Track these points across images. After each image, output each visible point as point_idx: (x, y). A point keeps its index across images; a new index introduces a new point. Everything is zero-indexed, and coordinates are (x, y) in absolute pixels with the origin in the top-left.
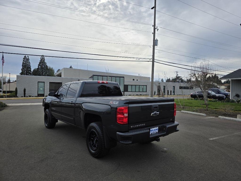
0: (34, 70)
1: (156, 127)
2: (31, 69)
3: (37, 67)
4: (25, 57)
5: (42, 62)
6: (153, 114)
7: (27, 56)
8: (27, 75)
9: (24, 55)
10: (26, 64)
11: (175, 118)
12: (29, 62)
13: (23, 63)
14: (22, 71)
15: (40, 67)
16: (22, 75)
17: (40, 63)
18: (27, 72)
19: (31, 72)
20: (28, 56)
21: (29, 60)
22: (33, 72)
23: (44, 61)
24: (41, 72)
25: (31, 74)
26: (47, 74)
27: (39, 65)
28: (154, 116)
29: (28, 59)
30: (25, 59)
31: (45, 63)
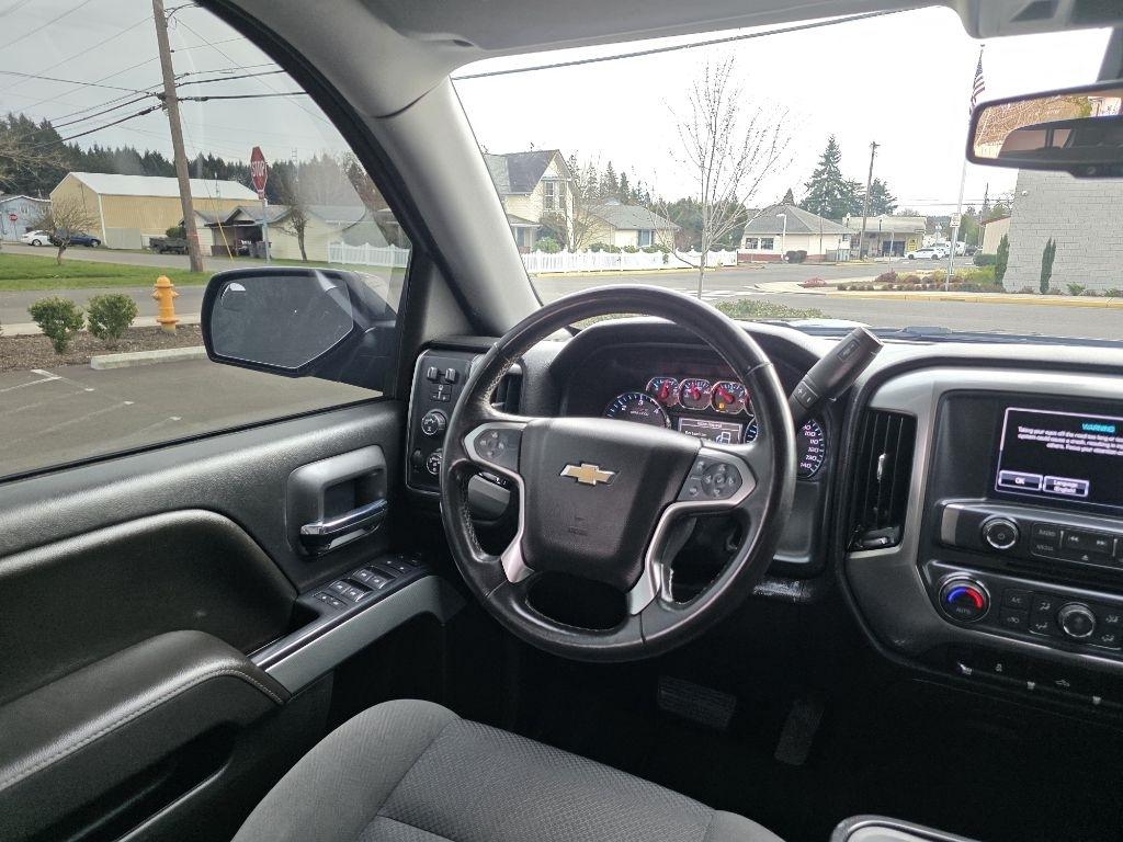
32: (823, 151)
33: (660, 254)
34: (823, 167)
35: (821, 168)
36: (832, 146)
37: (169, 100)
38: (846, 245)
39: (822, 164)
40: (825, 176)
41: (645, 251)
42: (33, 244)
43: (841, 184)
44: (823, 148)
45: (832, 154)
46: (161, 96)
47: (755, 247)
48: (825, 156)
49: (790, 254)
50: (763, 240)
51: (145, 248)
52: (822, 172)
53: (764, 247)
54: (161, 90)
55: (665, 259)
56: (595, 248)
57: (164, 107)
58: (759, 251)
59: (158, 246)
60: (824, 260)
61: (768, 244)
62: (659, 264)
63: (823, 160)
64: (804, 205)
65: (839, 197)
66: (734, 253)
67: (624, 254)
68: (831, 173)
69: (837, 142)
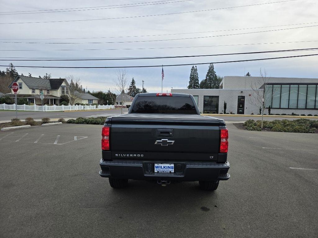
0: (202, 83)
1: (170, 164)
2: (199, 80)
3: (205, 78)
4: (193, 67)
5: (211, 71)
6: (158, 142)
7: (194, 66)
8: (194, 88)
9: (192, 66)
10: (194, 76)
11: (228, 155)
12: (197, 73)
13: (191, 75)
14: (190, 83)
15: (208, 77)
16: (189, 88)
17: (208, 73)
18: (194, 85)
19: (199, 84)
20: (196, 67)
21: (197, 71)
22: (200, 85)
23: (213, 70)
24: (210, 84)
25: (198, 86)
26: (216, 86)
27: (207, 75)
28: (162, 145)
29: (196, 69)
30: (193, 70)
31: (214, 72)
32: (131, 81)
33: (95, 106)
36: (133, 80)
39: (131, 84)
41: (91, 105)
43: (136, 89)
45: (133, 82)
47: (118, 104)
49: (127, 106)
50: (120, 102)
53: (120, 104)
55: (97, 107)
56: (78, 104)
62: (95, 109)
63: (131, 83)
64: (128, 94)
66: (114, 106)
67: (86, 106)
68: (133, 87)
69: (134, 80)
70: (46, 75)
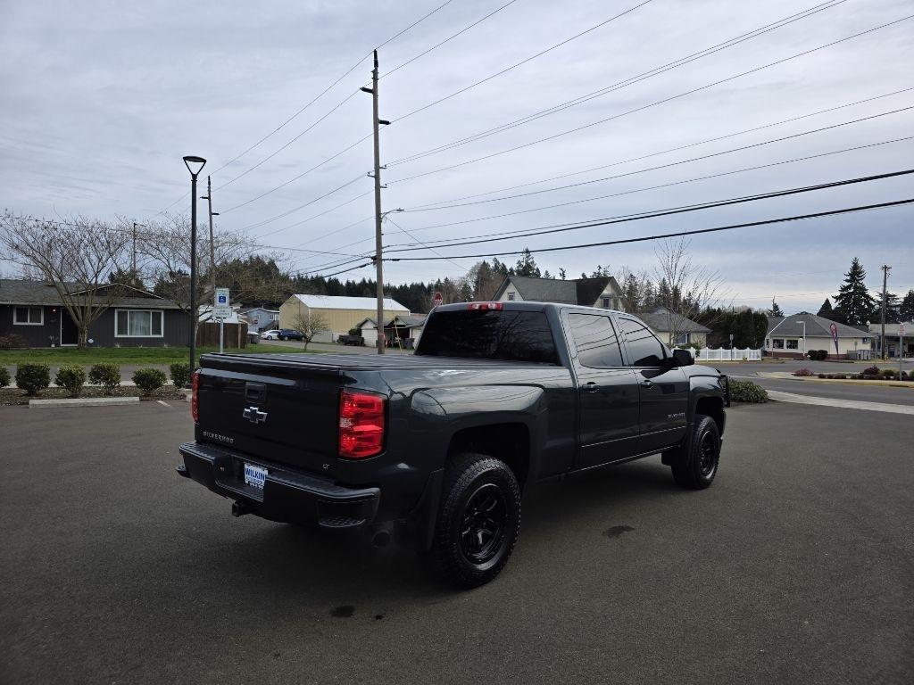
6: (246, 413)
28: (250, 420)
32: (849, 271)
34: (849, 284)
35: (847, 284)
36: (855, 267)
37: (377, 260)
38: (868, 347)
39: (847, 281)
40: (852, 290)
42: (267, 339)
43: (866, 296)
44: (848, 268)
45: (856, 273)
46: (374, 258)
47: (781, 346)
48: (850, 275)
49: (811, 353)
50: (788, 341)
51: (334, 342)
52: (849, 287)
53: (790, 347)
54: (374, 254)
55: (698, 354)
57: (374, 263)
58: (785, 350)
59: (344, 341)
60: (846, 359)
61: (793, 344)
63: (848, 278)
65: (866, 307)
66: (759, 351)
68: (856, 288)
69: (860, 264)
70: (597, 271)
